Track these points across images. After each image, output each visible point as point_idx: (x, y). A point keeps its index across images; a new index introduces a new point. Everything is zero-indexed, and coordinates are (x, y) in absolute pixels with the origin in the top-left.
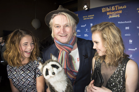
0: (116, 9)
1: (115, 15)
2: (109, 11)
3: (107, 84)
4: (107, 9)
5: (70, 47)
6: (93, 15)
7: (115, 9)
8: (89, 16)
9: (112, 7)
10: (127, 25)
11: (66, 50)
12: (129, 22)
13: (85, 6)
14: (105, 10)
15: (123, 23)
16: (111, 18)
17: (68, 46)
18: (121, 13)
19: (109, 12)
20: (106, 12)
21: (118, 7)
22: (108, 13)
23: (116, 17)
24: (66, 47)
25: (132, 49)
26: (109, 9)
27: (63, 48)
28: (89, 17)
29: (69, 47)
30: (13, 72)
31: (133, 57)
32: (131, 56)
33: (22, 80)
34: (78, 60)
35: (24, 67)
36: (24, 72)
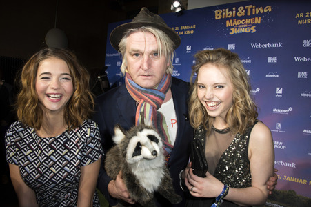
0: (249, 14)
1: (245, 28)
2: (232, 18)
4: (227, 13)
5: (160, 97)
6: (194, 26)
7: (246, 13)
8: (184, 28)
9: (239, 9)
10: (272, 52)
11: (152, 102)
12: (276, 45)
13: (176, 4)
14: (222, 14)
15: (262, 46)
16: (234, 34)
17: (156, 95)
18: (259, 22)
19: (231, 21)
20: (223, 21)
21: (254, 10)
22: (228, 21)
23: (247, 32)
24: (153, 97)
25: (282, 111)
26: (231, 12)
27: (146, 98)
28: (184, 30)
29: (158, 96)
30: (23, 149)
31: (282, 128)
32: (278, 126)
33: (49, 169)
34: (172, 124)
35: (56, 140)
36: (56, 151)
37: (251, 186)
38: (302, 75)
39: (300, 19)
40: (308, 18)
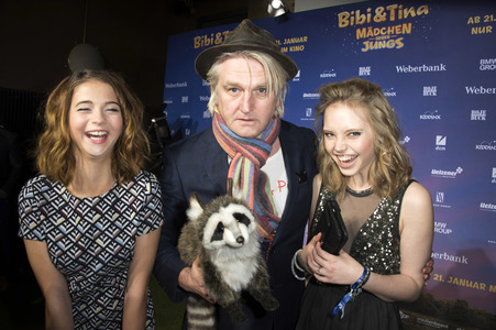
0: (392, 19)
1: (387, 40)
2: (366, 25)
3: (354, 244)
4: (358, 18)
5: (265, 150)
6: (305, 39)
7: (388, 17)
8: (289, 41)
9: (377, 11)
10: (429, 79)
11: (253, 156)
12: (436, 68)
13: (276, 3)
14: (349, 19)
15: (414, 69)
16: (369, 50)
18: (409, 32)
19: (364, 30)
20: (352, 29)
21: (400, 12)
22: (358, 31)
23: (389, 47)
24: (255, 149)
25: (444, 172)
26: (363, 16)
28: (289, 46)
29: (262, 149)
30: (51, 216)
31: (446, 201)
32: (440, 197)
33: (94, 241)
34: (280, 187)
35: (102, 200)
36: (103, 216)
37: (399, 273)
38: (478, 115)
39: (475, 25)
40: (487, 24)
